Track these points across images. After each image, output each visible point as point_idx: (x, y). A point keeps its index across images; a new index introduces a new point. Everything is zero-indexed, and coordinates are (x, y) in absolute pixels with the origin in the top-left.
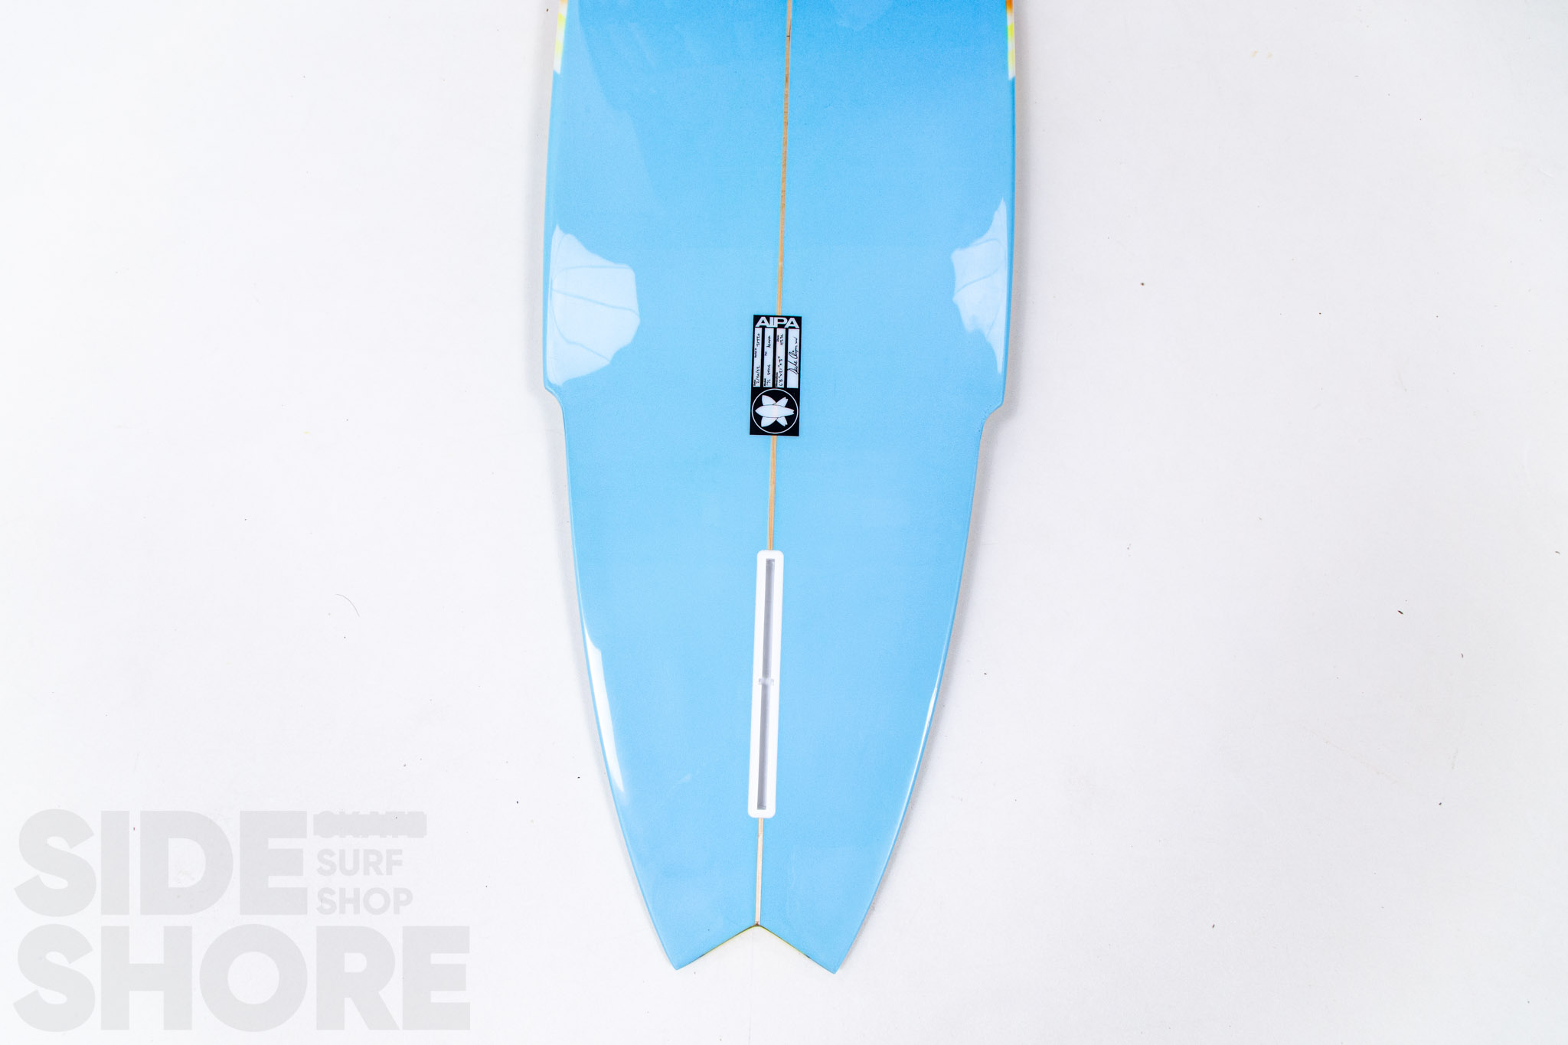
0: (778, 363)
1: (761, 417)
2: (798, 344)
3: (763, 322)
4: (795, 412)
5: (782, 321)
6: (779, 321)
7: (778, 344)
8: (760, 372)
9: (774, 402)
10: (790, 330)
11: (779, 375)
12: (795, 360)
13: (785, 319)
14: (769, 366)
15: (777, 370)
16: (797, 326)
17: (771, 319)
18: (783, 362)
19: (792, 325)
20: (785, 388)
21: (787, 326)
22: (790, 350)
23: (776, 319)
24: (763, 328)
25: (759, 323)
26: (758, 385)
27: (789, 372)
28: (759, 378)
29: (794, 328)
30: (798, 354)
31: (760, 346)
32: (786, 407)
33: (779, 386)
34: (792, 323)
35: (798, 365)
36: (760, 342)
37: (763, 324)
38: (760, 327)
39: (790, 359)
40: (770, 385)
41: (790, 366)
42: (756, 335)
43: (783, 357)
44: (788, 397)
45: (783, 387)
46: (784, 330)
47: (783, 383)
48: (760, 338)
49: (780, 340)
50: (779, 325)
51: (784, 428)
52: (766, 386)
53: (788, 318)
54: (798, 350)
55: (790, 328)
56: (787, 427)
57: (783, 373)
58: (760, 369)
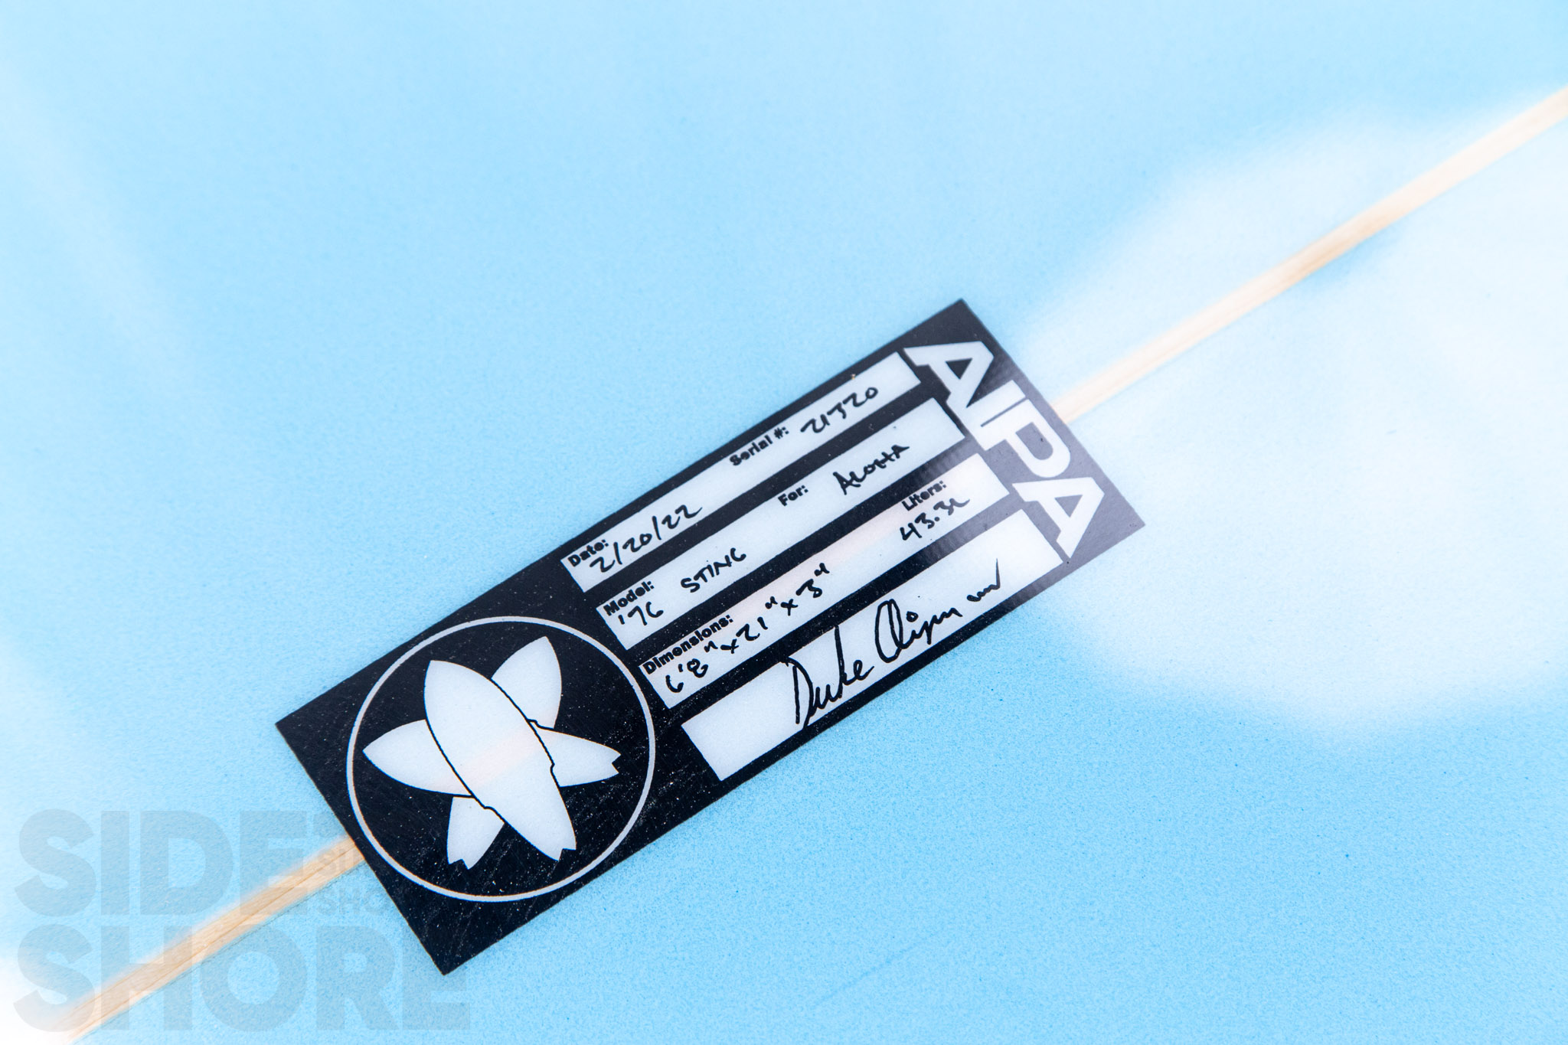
0: (784, 586)
1: (415, 710)
2: (972, 612)
3: (959, 367)
4: (570, 860)
5: (1042, 449)
6: (1029, 435)
7: (897, 516)
8: (667, 534)
9: (549, 717)
10: (1020, 518)
11: (723, 636)
12: (870, 659)
13: (1061, 457)
14: (733, 557)
15: (743, 612)
16: (1069, 541)
17: (1008, 393)
18: (809, 608)
19: (1056, 513)
20: (672, 721)
21: (1027, 491)
22: (905, 595)
23: (1028, 414)
24: (930, 388)
25: (935, 357)
26: (586, 576)
27: (780, 672)
28: (629, 558)
29: (1049, 530)
30: (920, 647)
31: (812, 442)
32: (567, 793)
33: (656, 680)
34: (1069, 504)
35: (851, 692)
36: (838, 426)
37: (946, 376)
38: (924, 373)
39: (858, 630)
40: (631, 632)
41: (817, 657)
42: (858, 385)
43: (836, 588)
44: (630, 766)
45: (671, 700)
46: (1002, 492)
47: (693, 685)
48: (856, 415)
49: (926, 507)
50: (1003, 447)
51: (435, 862)
52: (611, 621)
53: (1082, 465)
54: (940, 633)
55: (1036, 513)
56: (458, 875)
57: (747, 650)
58: (685, 524)
